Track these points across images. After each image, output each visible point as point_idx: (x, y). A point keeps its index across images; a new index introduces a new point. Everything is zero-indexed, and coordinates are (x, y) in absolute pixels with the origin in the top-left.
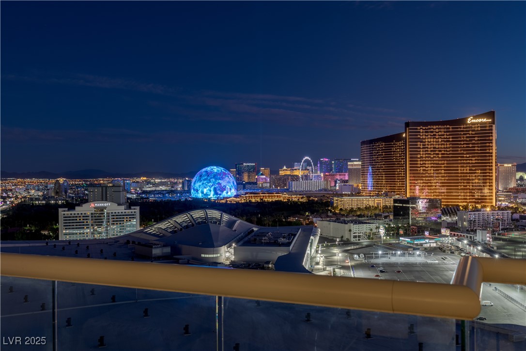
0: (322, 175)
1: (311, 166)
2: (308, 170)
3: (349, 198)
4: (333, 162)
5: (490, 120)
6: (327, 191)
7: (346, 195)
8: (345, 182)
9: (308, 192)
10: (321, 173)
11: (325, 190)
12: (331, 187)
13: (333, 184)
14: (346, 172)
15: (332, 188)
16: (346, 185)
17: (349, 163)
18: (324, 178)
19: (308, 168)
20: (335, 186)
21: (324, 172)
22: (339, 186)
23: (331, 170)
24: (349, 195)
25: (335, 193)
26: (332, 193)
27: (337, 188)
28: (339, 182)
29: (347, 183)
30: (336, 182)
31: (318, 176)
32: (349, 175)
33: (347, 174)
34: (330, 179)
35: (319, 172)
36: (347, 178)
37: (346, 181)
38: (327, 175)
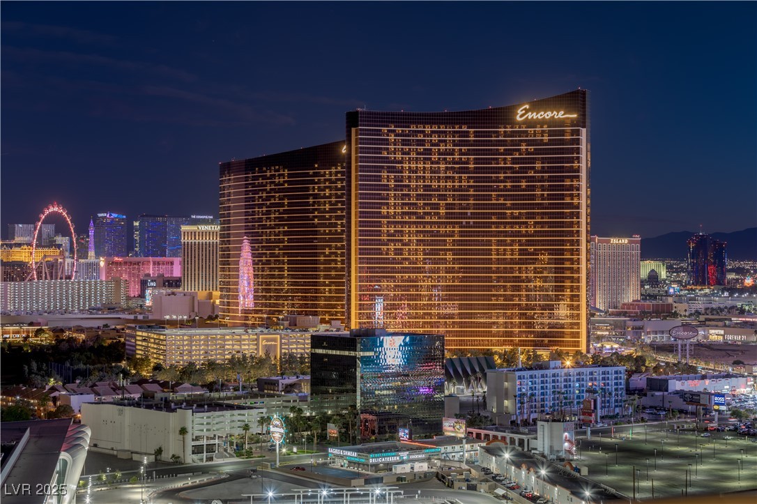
0: (102, 264)
1: (69, 235)
2: (59, 246)
3: (183, 331)
4: (136, 224)
5: (575, 116)
6: (117, 312)
7: (173, 324)
8: (170, 285)
9: (58, 316)
10: (98, 255)
11: (111, 309)
12: (129, 298)
13: (134, 290)
14: (175, 255)
15: (132, 304)
16: (173, 293)
17: (184, 228)
18: (109, 271)
19: (60, 239)
20: (142, 296)
21: (109, 255)
22: (154, 298)
23: (130, 247)
24: (182, 325)
25: (140, 317)
26: (132, 317)
27: (148, 303)
28: (154, 284)
29: (178, 286)
30: (144, 285)
31: (89, 265)
32: (183, 263)
33: (177, 260)
34: (125, 276)
35: (92, 253)
36: (177, 272)
37: (175, 283)
38: (117, 263)
